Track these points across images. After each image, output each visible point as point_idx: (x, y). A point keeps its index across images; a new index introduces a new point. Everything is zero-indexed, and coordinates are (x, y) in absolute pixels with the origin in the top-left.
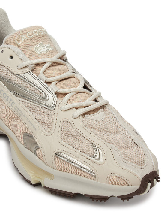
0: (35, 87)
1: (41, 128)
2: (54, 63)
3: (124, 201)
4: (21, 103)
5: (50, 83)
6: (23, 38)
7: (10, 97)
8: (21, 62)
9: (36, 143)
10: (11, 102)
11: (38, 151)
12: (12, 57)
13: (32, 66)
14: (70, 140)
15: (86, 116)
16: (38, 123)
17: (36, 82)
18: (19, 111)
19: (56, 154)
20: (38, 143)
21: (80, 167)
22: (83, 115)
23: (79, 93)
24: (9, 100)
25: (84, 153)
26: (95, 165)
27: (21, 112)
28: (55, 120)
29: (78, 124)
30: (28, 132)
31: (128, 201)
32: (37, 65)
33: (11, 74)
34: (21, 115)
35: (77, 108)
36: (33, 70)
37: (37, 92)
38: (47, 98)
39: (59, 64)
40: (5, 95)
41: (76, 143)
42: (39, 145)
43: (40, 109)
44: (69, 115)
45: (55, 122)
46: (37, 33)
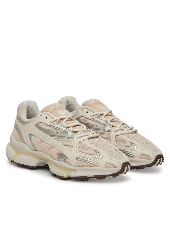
0: (61, 130)
1: (67, 148)
2: (69, 119)
3: (114, 177)
4: (54, 139)
5: (69, 127)
6: (52, 108)
7: (48, 138)
8: (52, 119)
9: (65, 156)
10: (49, 140)
11: (67, 160)
12: (46, 118)
13: (58, 120)
14: (83, 150)
15: (90, 139)
16: (65, 147)
17: (61, 128)
18: (53, 143)
19: (76, 158)
20: (66, 155)
21: (90, 162)
22: (89, 139)
23: (84, 131)
24: (47, 139)
25: (91, 155)
26: (97, 160)
27: (55, 144)
28: (74, 143)
29: (87, 143)
30: (60, 152)
31: (116, 177)
32: (61, 119)
33: (47, 126)
34: (55, 145)
35: (85, 136)
36: (59, 122)
37: (63, 132)
38: (69, 134)
39: (71, 120)
40: (44, 138)
41: (87, 151)
42: (67, 156)
43: (65, 140)
44: (81, 140)
45: (74, 144)
46: (58, 106)
